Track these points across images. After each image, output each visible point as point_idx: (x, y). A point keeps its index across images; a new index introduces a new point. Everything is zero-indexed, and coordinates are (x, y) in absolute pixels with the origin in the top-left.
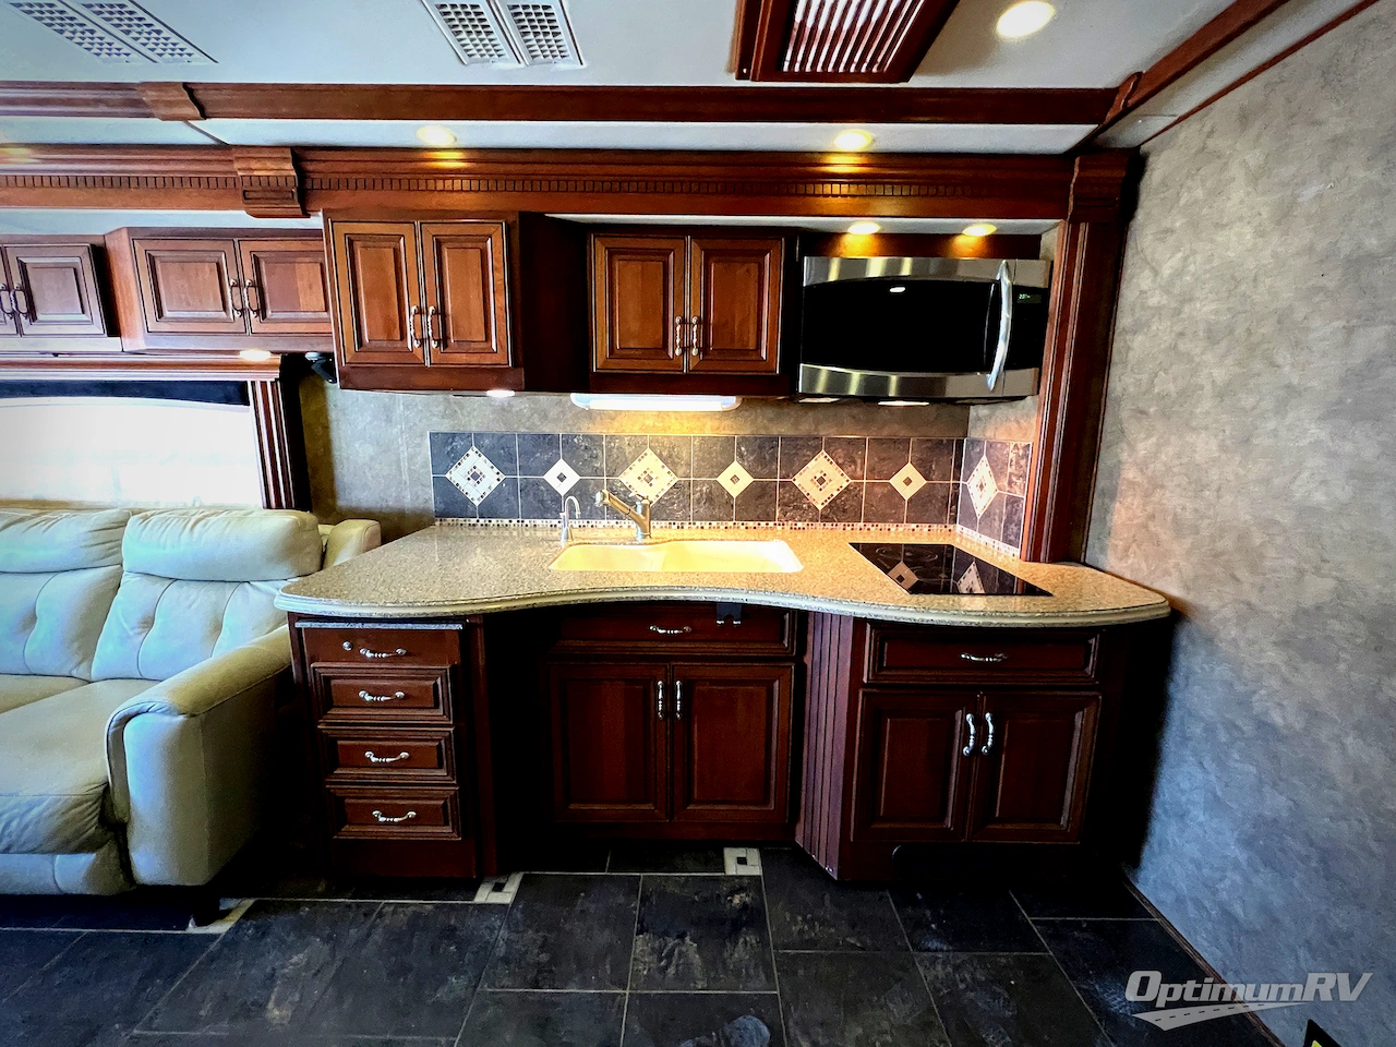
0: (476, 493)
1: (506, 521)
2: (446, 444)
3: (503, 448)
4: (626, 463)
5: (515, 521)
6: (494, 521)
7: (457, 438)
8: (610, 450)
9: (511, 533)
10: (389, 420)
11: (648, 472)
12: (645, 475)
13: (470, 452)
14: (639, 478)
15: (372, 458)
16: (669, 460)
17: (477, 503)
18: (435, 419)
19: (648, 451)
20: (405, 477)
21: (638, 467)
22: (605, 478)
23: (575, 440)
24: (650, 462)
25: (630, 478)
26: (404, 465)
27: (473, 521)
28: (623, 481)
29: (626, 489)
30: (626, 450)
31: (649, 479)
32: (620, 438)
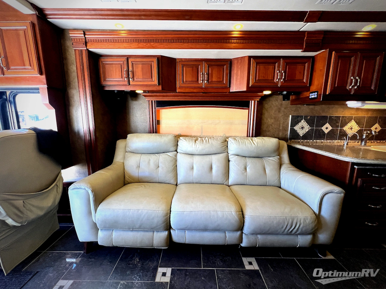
0: (301, 133)
1: (309, 141)
2: (296, 119)
3: (311, 120)
4: (345, 124)
5: (311, 141)
6: (305, 141)
7: (299, 117)
8: (342, 120)
9: (310, 144)
10: (279, 112)
11: (352, 127)
13: (302, 121)
14: (349, 128)
15: (272, 123)
16: (358, 123)
17: (301, 135)
18: (293, 112)
19: (353, 120)
20: (281, 128)
21: (349, 125)
22: (339, 128)
23: (333, 118)
24: (353, 124)
25: (346, 128)
26: (281, 125)
27: (299, 140)
28: (344, 129)
29: (345, 132)
30: (347, 120)
31: (351, 129)
32: (346, 117)
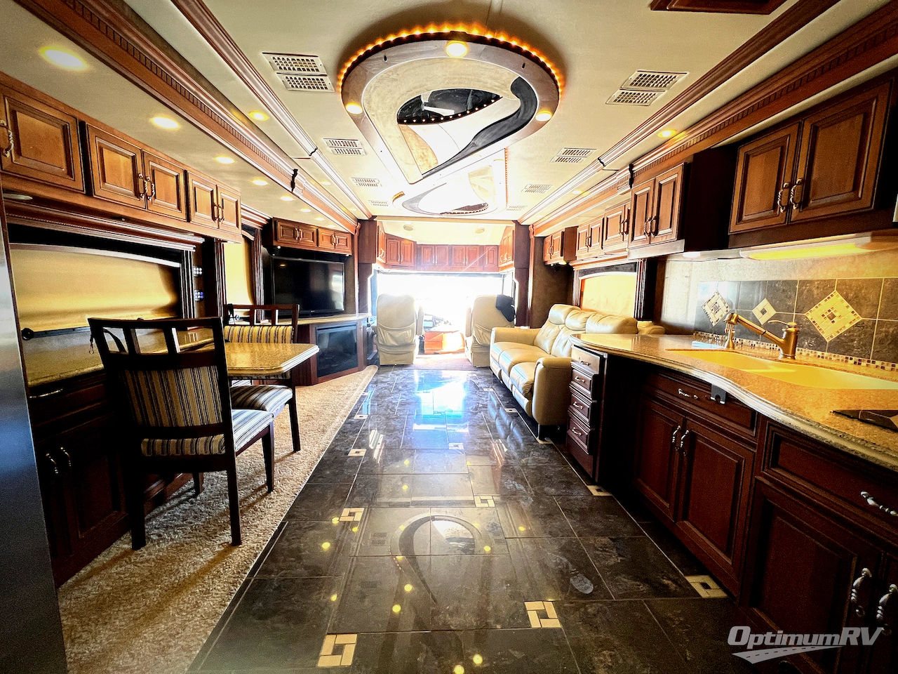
0: (714, 318)
4: (812, 302)
8: (801, 294)
11: (832, 311)
12: (829, 313)
14: (823, 315)
16: (853, 301)
17: (714, 324)
19: (835, 293)
21: (824, 306)
22: (794, 314)
23: (777, 285)
24: (836, 302)
25: (814, 315)
27: (710, 335)
28: (809, 317)
29: (811, 325)
30: (815, 292)
31: (832, 317)
32: (811, 282)
